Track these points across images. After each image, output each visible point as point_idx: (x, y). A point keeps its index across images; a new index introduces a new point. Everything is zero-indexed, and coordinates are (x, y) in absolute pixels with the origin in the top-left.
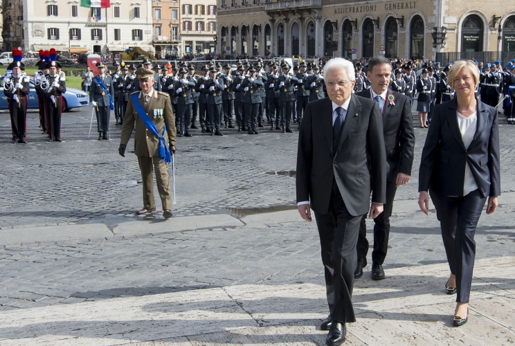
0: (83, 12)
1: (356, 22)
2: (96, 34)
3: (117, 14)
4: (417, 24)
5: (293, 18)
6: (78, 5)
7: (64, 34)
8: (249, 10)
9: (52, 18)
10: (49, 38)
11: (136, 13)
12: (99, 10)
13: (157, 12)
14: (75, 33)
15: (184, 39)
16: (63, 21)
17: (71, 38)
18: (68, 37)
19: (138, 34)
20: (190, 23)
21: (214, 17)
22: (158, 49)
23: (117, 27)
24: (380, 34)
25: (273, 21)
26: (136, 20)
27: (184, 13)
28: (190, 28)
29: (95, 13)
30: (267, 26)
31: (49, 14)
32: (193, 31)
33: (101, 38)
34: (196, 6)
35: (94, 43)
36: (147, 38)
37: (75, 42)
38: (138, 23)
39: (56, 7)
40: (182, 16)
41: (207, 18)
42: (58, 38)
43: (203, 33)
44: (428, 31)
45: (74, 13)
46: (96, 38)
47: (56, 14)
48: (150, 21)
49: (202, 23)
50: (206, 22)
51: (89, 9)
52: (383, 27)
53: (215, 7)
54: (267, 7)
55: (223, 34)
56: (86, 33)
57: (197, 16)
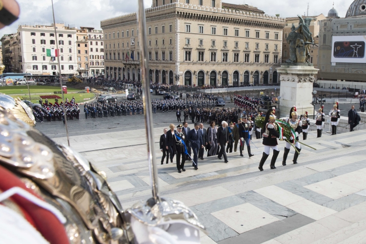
0: (48, 59)
1: (153, 70)
2: (54, 67)
3: (62, 59)
4: (171, 73)
5: (133, 67)
6: (46, 56)
7: (40, 67)
8: (117, 62)
9: (35, 61)
10: (34, 69)
11: (71, 58)
12: (54, 58)
13: (79, 58)
14: (45, 67)
15: (91, 69)
16: (40, 63)
17: (43, 69)
18: (42, 69)
19: (71, 67)
20: (93, 63)
21: (103, 60)
22: (80, 73)
23: (62, 64)
24: (161, 75)
25: (126, 67)
26: (70, 61)
27: (90, 58)
28: (93, 64)
29: (53, 59)
30: (124, 68)
31: (33, 59)
32: (95, 66)
33: (55, 69)
34: (96, 56)
35: (53, 71)
36: (76, 68)
37: (45, 71)
38: (71, 63)
39: (36, 57)
40: (90, 60)
41: (100, 60)
42: (37, 69)
43: (98, 66)
44: (174, 76)
45: (44, 59)
46: (54, 69)
47: (36, 59)
48: (77, 62)
49: (98, 63)
50: (100, 62)
51: (50, 58)
52: (161, 73)
53: (103, 56)
54: (123, 62)
55: (107, 69)
56: (49, 67)
57: (96, 60)
